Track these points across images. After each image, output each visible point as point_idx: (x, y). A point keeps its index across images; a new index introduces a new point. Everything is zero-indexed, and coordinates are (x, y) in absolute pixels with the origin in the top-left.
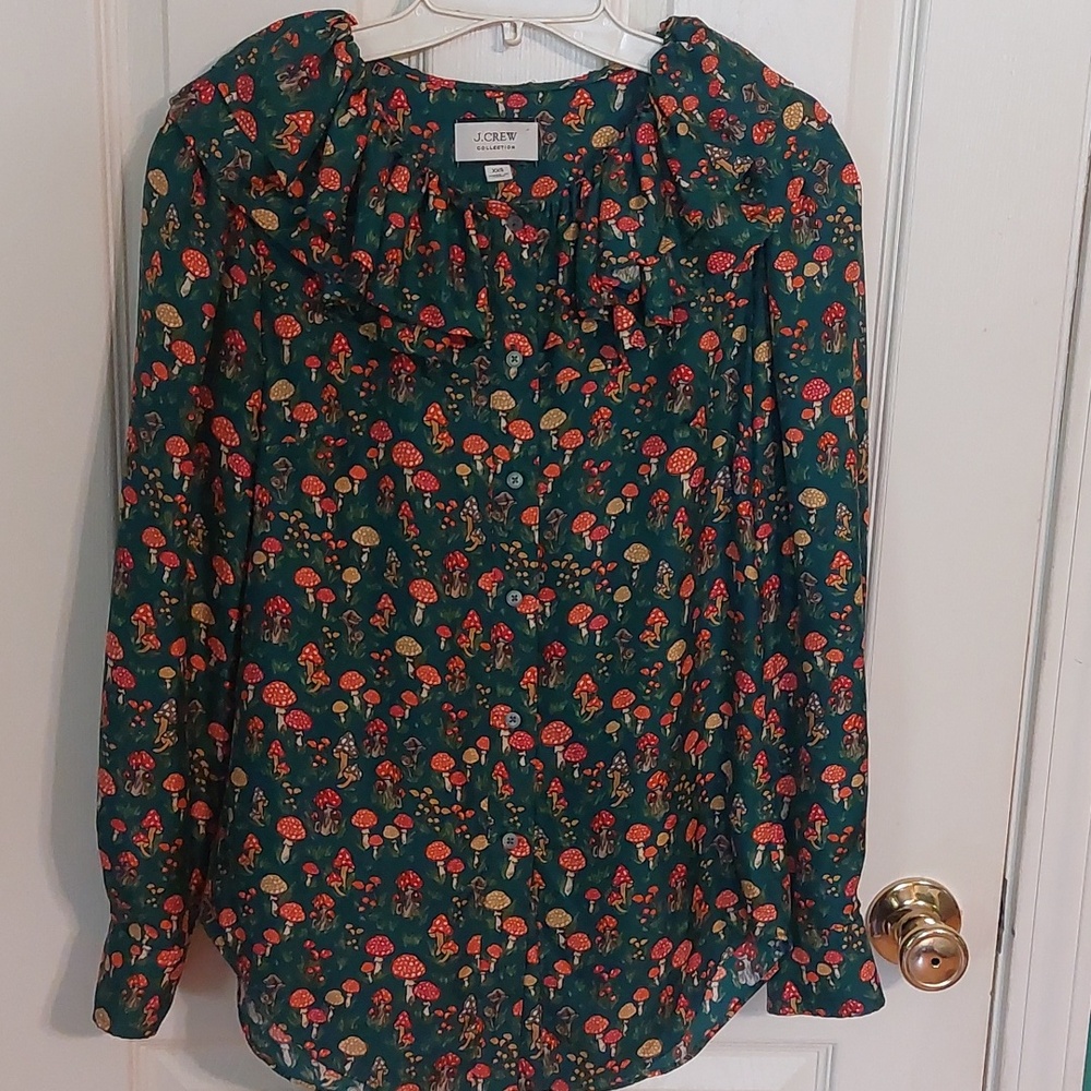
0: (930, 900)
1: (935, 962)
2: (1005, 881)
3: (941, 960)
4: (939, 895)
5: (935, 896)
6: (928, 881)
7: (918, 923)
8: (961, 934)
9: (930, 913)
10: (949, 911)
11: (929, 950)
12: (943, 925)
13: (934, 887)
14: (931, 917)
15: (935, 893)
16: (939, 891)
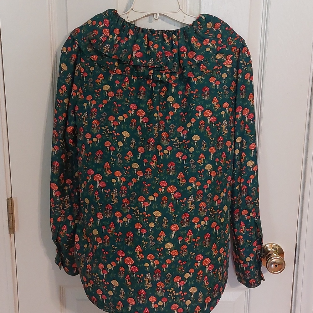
0: (276, 249)
1: (276, 266)
2: (296, 244)
3: (278, 265)
4: (278, 248)
5: (277, 248)
6: (276, 244)
7: (272, 255)
8: (284, 259)
9: (276, 253)
10: (281, 253)
11: (275, 263)
12: (279, 256)
13: (278, 246)
14: (276, 254)
15: (277, 247)
16: (278, 247)
